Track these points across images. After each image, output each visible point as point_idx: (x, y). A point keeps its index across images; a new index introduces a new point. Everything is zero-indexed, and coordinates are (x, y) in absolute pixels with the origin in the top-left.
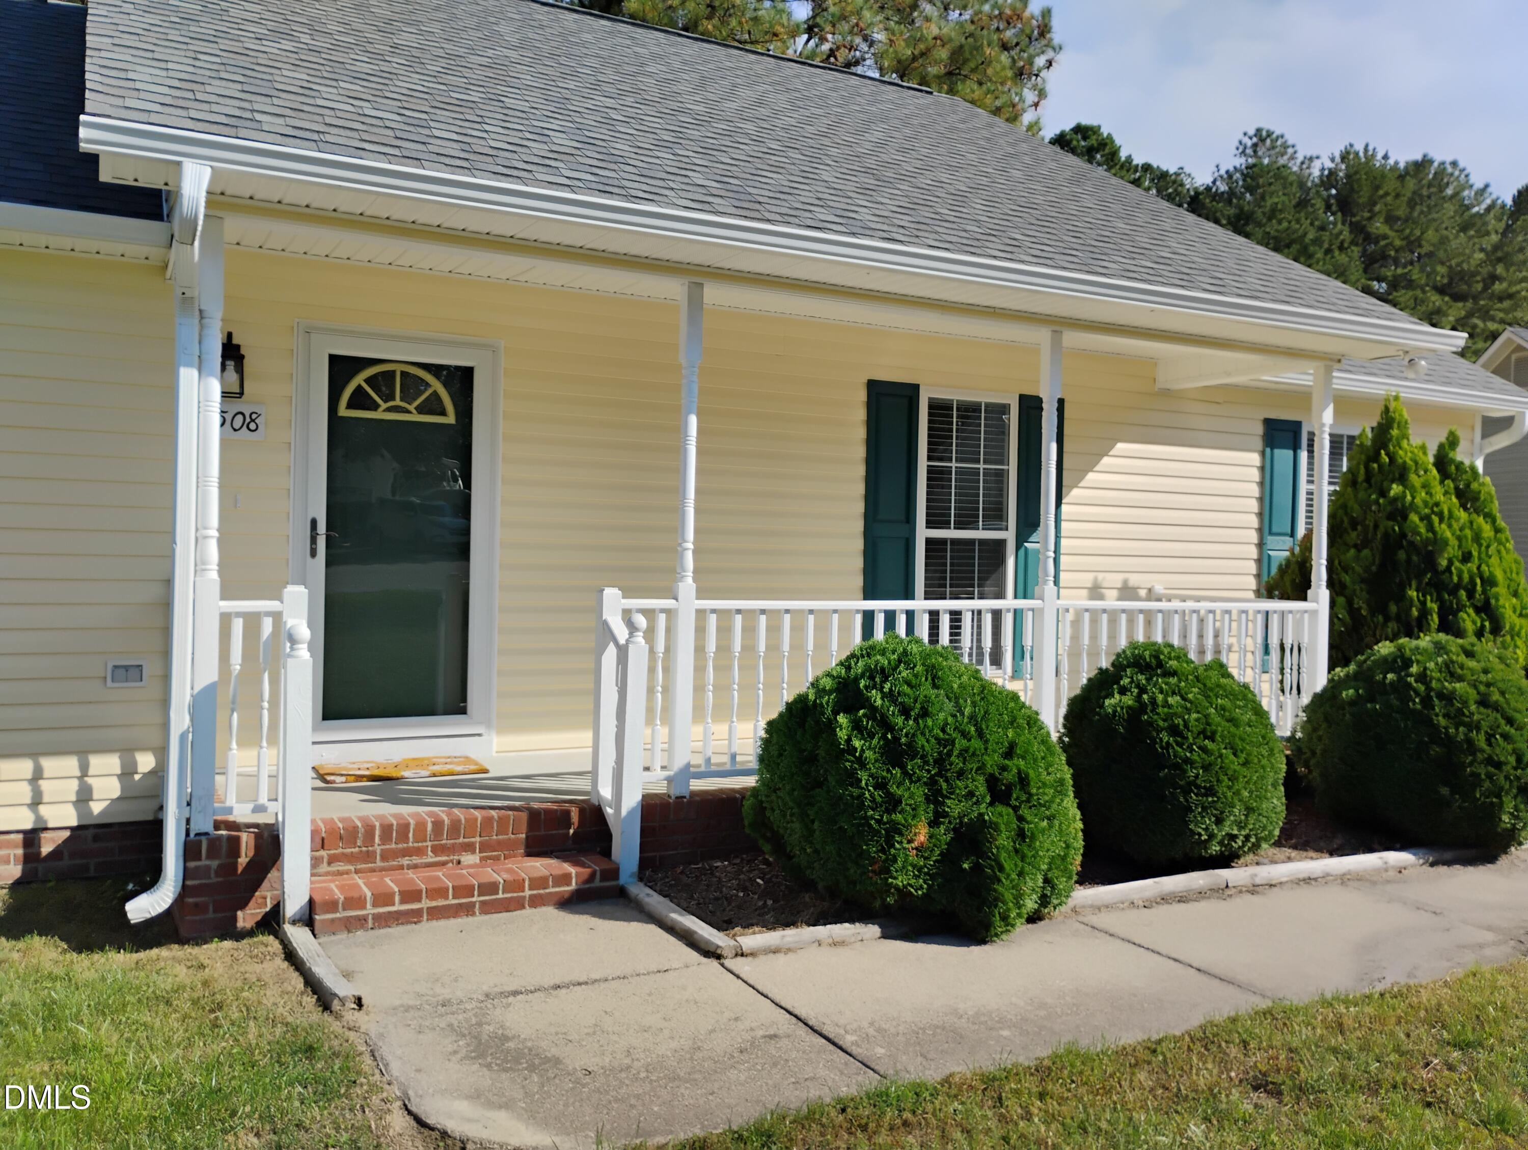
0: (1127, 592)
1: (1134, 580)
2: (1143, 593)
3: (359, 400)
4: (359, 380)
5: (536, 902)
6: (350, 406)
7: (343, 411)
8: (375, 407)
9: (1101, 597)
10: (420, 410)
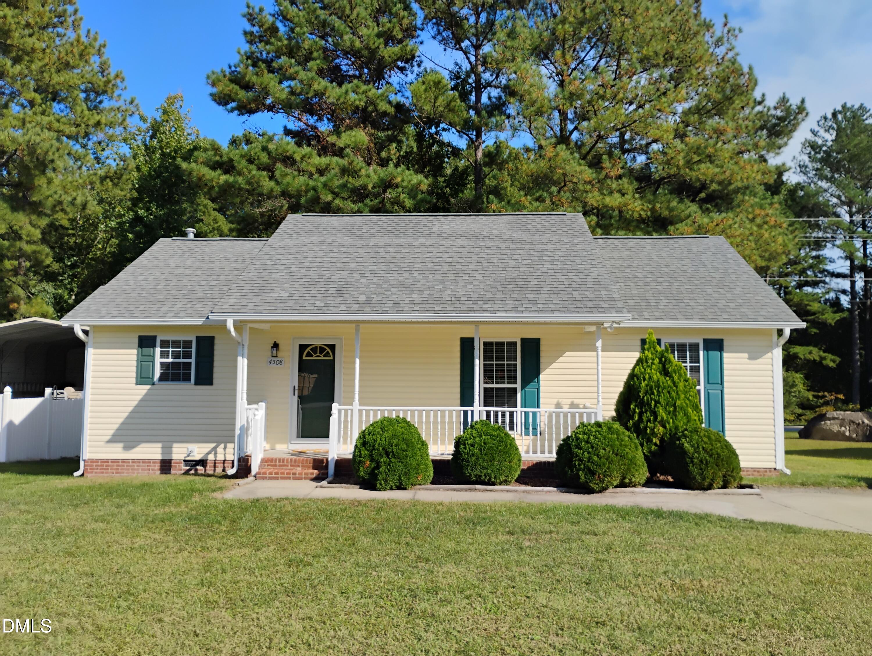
0: (573, 405)
1: (576, 401)
2: (581, 406)
3: (309, 355)
4: (308, 349)
5: (305, 478)
6: (307, 356)
7: (304, 358)
8: (312, 356)
9: (561, 408)
10: (324, 356)
